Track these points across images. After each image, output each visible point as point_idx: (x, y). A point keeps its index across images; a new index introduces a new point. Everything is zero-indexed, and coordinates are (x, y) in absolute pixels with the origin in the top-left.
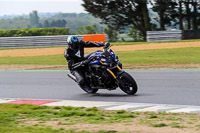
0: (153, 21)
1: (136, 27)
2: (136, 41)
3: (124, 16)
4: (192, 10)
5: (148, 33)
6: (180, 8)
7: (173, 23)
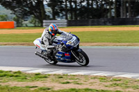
0: (47, 13)
1: (36, 17)
2: (35, 26)
3: (27, 9)
4: (74, 6)
5: (44, 21)
6: (66, 5)
7: (61, 15)
